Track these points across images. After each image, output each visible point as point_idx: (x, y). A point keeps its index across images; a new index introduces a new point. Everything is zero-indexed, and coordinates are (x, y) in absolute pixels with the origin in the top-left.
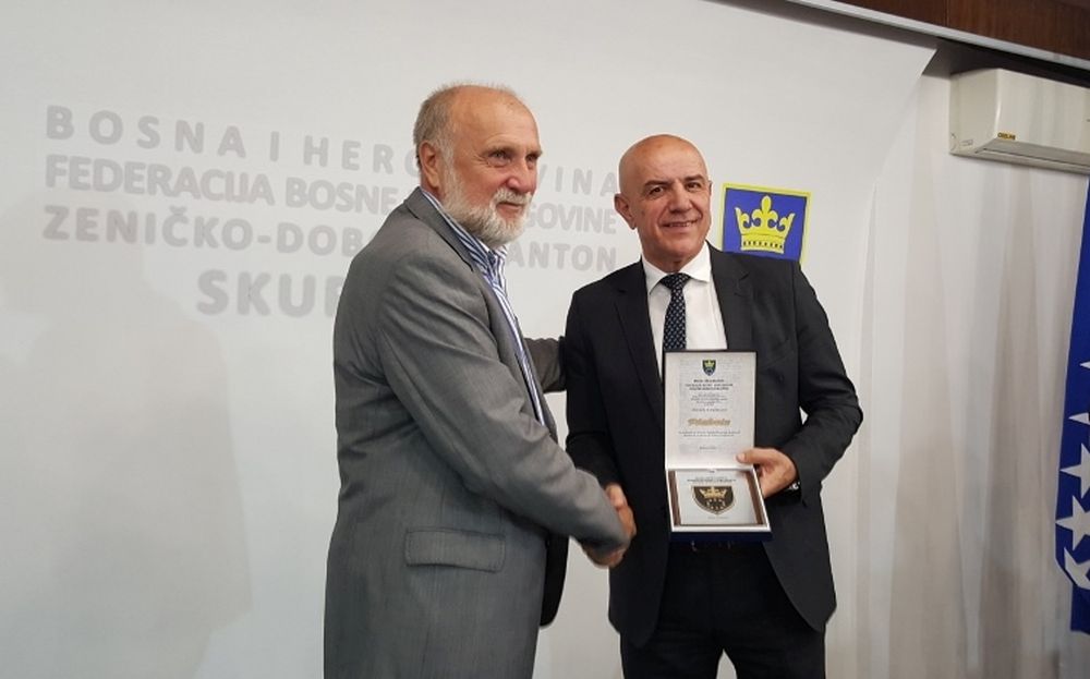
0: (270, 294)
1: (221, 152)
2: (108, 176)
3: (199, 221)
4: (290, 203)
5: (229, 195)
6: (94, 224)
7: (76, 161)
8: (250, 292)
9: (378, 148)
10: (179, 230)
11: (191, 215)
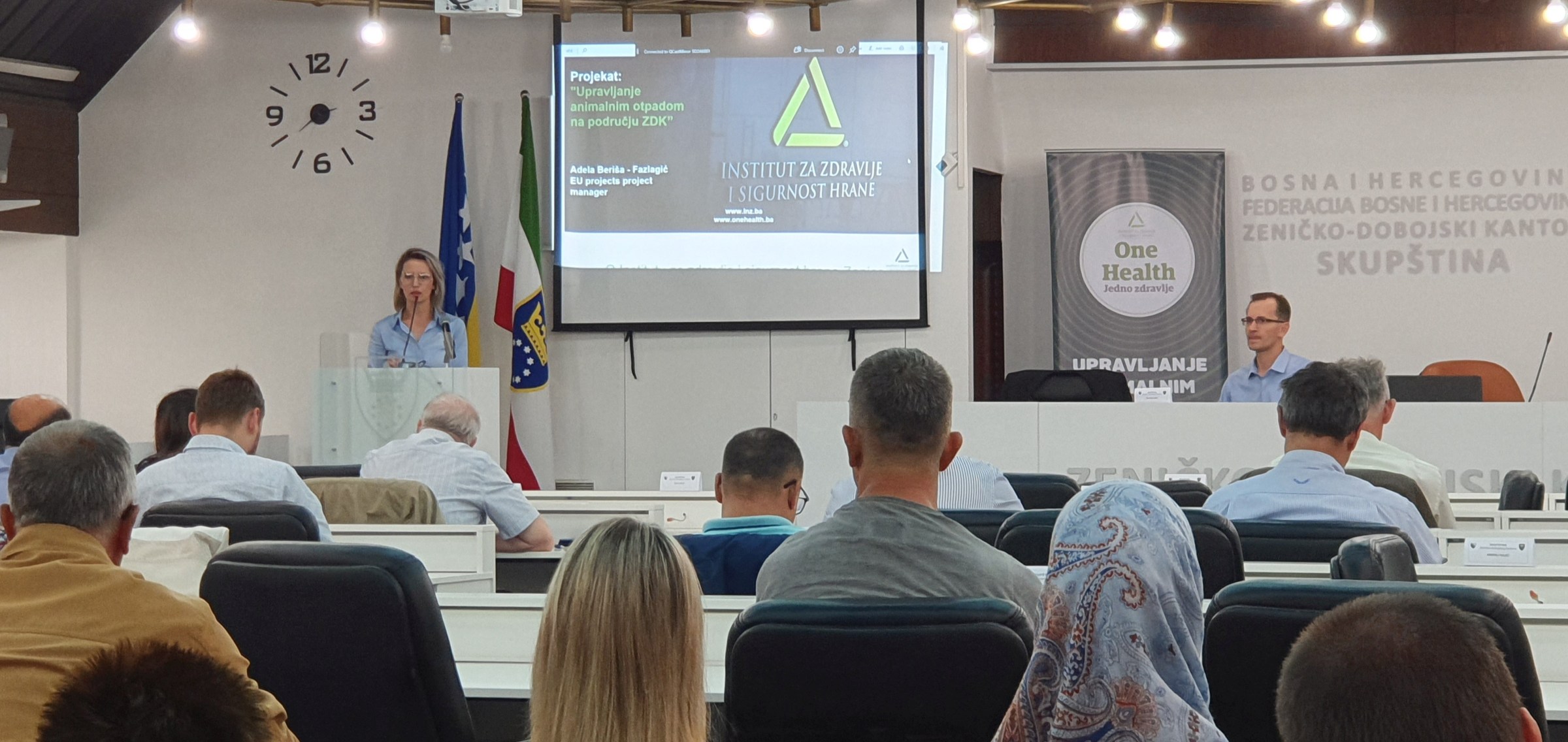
0: (1355, 262)
1: (1325, 188)
2: (1271, 207)
3: (1316, 225)
4: (1363, 211)
5: (1331, 211)
6: (1265, 232)
7: (1257, 201)
8: (1345, 261)
9: (1412, 175)
10: (1307, 232)
11: (1311, 223)
